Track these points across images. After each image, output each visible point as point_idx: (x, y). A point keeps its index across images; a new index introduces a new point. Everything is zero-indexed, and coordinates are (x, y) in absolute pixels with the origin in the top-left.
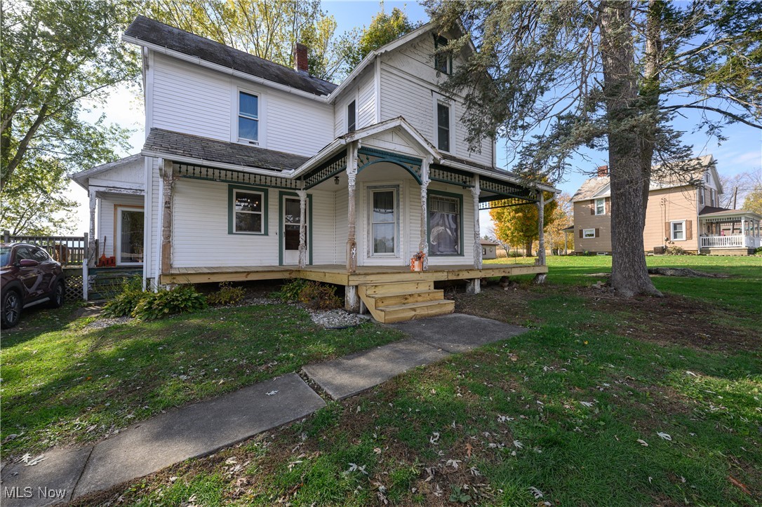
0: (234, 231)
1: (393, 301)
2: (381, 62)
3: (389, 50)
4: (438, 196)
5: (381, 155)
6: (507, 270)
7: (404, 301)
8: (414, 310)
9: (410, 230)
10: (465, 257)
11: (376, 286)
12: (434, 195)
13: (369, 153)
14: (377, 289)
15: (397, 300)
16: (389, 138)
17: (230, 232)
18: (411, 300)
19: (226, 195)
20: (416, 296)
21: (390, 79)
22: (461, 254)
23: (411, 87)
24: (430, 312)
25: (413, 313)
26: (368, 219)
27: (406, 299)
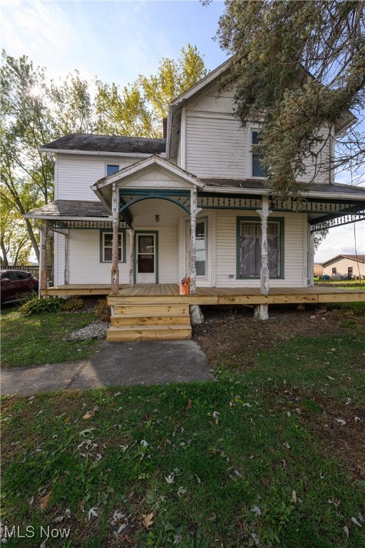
0: (104, 260)
1: (129, 322)
2: (187, 111)
3: (187, 98)
4: (251, 222)
5: (144, 194)
6: (311, 297)
7: (141, 323)
8: (140, 332)
9: (217, 255)
10: (285, 280)
11: (123, 307)
12: (246, 222)
13: (132, 193)
14: (124, 310)
15: (134, 321)
16: (151, 176)
17: (101, 261)
18: (148, 322)
19: (99, 237)
20: (156, 319)
21: (196, 123)
22: (281, 277)
23: (219, 125)
24: (158, 336)
25: (138, 335)
26: (186, 247)
27: (144, 321)
